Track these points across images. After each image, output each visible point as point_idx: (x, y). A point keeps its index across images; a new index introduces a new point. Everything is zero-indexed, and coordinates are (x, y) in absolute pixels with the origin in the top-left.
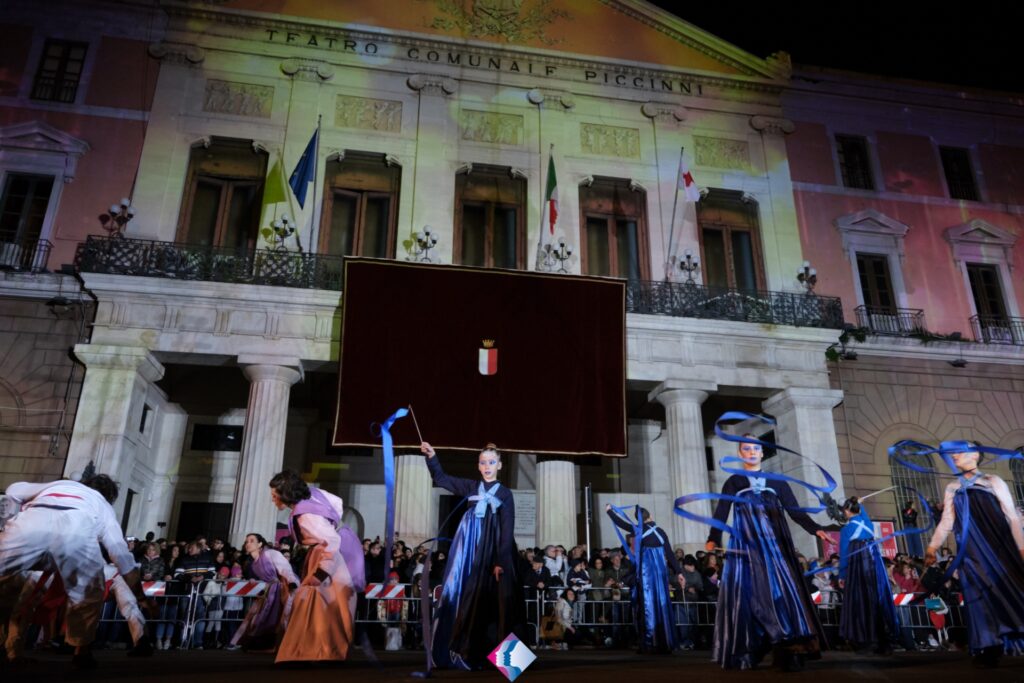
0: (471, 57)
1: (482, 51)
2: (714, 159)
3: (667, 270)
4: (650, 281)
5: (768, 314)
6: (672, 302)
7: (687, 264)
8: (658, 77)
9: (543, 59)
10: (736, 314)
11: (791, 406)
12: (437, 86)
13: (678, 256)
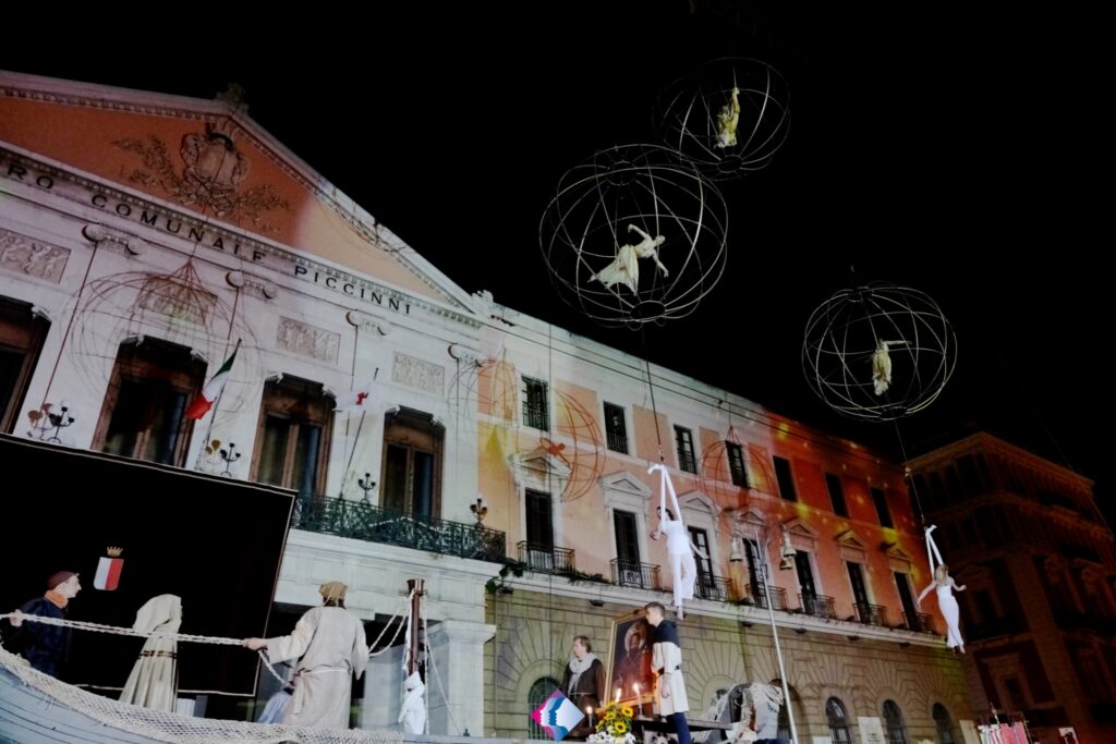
0: (169, 222)
1: (185, 219)
2: (410, 379)
3: (343, 486)
4: (324, 496)
5: (437, 543)
6: (342, 520)
7: (364, 483)
8: (370, 288)
9: (253, 243)
10: (406, 537)
11: (445, 638)
12: (120, 243)
13: (358, 472)
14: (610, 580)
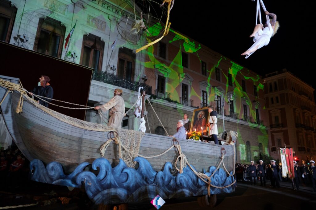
2: (126, 39)
3: (107, 68)
4: (101, 71)
5: (133, 88)
6: (106, 78)
7: (113, 68)
8: (115, 8)
10: (124, 86)
13: (111, 65)
14: (179, 102)
